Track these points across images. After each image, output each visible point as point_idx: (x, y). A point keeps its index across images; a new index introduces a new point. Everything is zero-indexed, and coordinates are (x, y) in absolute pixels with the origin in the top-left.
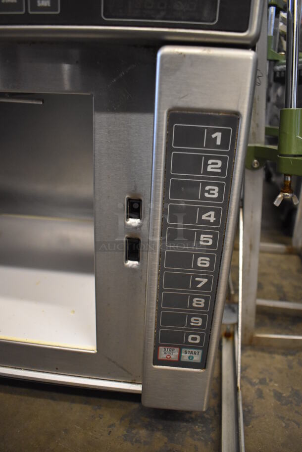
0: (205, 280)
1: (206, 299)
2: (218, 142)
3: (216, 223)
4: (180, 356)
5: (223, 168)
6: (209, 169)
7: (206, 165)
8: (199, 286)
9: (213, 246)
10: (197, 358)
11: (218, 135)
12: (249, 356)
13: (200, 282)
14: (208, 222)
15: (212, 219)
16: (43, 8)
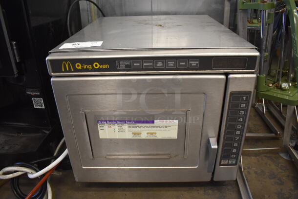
0: (238, 138)
1: (238, 144)
2: (245, 99)
3: (243, 121)
4: (228, 162)
5: (246, 106)
7: (241, 106)
9: (241, 128)
10: (234, 162)
11: (245, 97)
14: (240, 121)
16: (193, 66)
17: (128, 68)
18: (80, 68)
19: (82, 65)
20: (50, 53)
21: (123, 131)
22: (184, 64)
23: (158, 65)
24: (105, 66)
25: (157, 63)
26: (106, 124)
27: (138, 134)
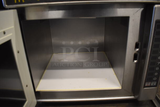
4: (151, 84)
8: (158, 64)
10: (155, 84)
13: (158, 63)
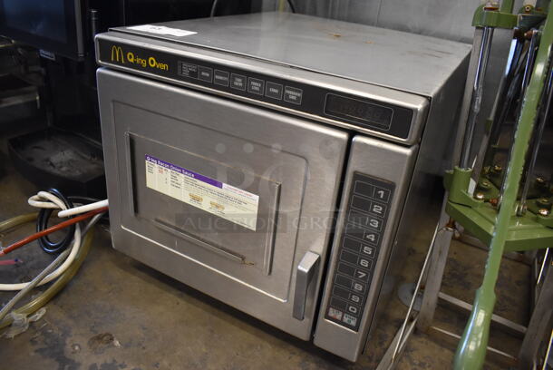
0: (364, 275)
1: (364, 286)
2: (382, 197)
3: (375, 242)
4: (342, 318)
5: (383, 212)
6: (374, 210)
7: (373, 208)
8: (360, 277)
9: (372, 255)
11: (382, 192)
12: (422, 342)
13: (361, 275)
14: (370, 240)
15: (373, 240)
16: (291, 100)
17: (193, 77)
18: (132, 60)
19: (135, 58)
20: (111, 30)
21: (177, 186)
22: (276, 91)
23: (236, 84)
24: (163, 66)
25: (234, 80)
26: (156, 165)
27: (198, 200)
